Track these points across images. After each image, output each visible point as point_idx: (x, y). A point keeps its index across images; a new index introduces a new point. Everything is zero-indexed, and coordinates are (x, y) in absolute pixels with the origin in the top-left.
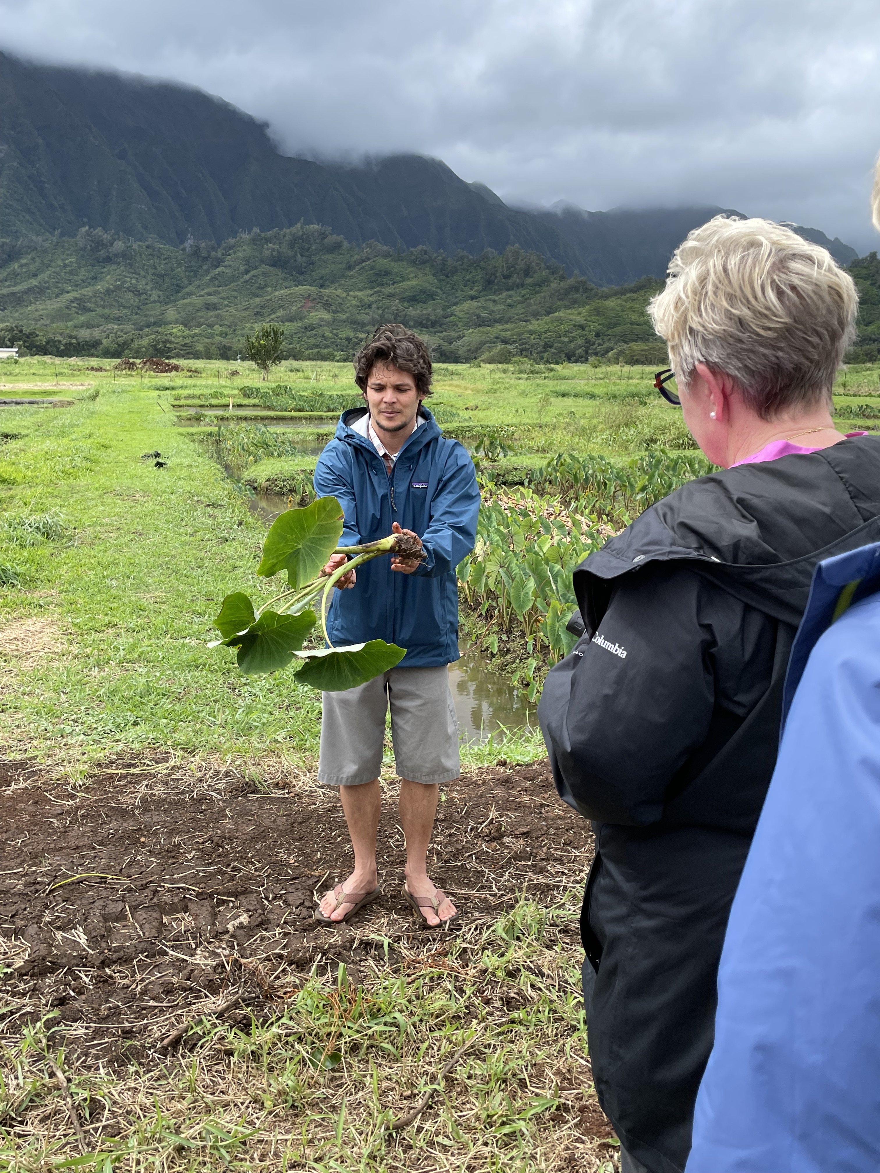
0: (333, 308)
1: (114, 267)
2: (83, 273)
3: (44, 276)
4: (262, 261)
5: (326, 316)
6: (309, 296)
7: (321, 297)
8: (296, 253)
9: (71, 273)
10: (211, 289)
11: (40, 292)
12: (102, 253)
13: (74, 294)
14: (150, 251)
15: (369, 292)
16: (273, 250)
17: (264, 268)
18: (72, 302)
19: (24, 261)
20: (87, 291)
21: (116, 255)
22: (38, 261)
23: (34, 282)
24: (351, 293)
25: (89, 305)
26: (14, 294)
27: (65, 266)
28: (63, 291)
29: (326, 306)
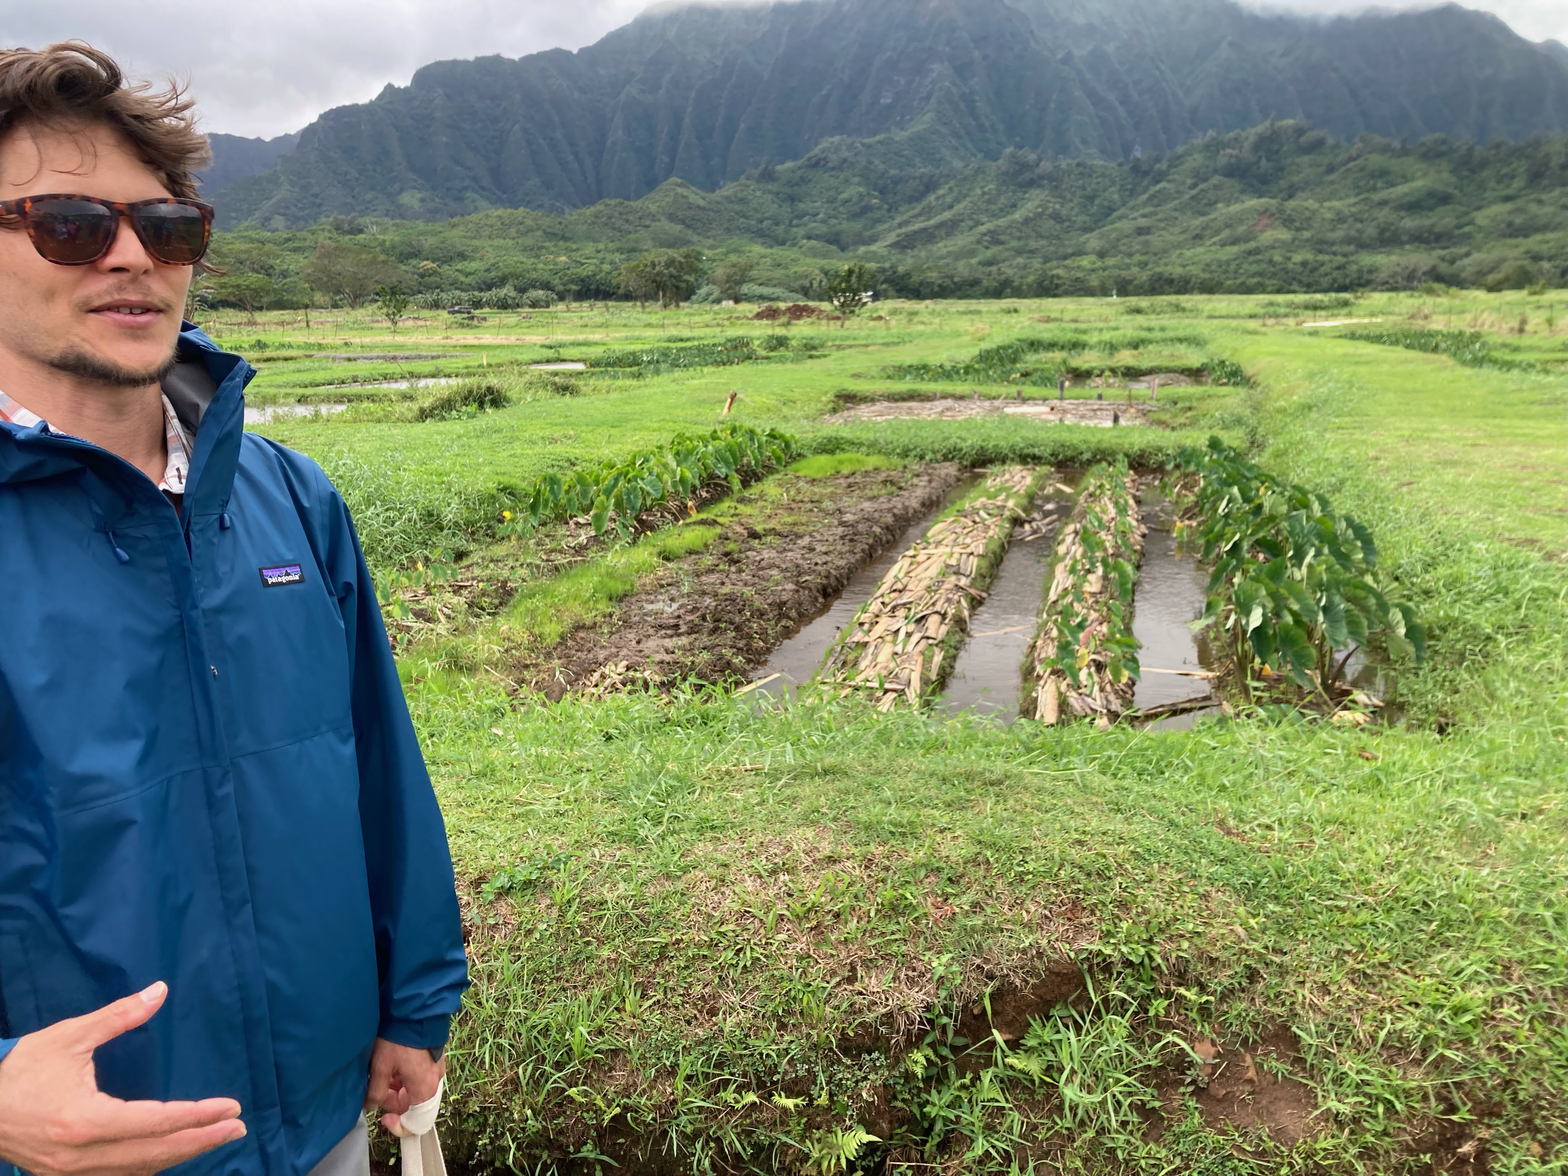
0: (1297, 224)
1: (1037, 192)
2: (1003, 200)
3: (959, 207)
4: (1216, 171)
5: (1285, 235)
6: (1266, 210)
7: (1282, 212)
8: (1260, 158)
9: (989, 202)
10: (1148, 210)
11: (951, 227)
12: (1027, 176)
13: (989, 226)
14: (1081, 169)
15: (1353, 200)
16: (1231, 156)
17: (1216, 180)
18: (985, 235)
19: (941, 192)
20: (1002, 222)
21: (1041, 177)
22: (956, 190)
23: (947, 215)
24: (1327, 204)
25: (1002, 238)
26: (925, 230)
27: (984, 194)
28: (979, 223)
29: (1288, 222)
